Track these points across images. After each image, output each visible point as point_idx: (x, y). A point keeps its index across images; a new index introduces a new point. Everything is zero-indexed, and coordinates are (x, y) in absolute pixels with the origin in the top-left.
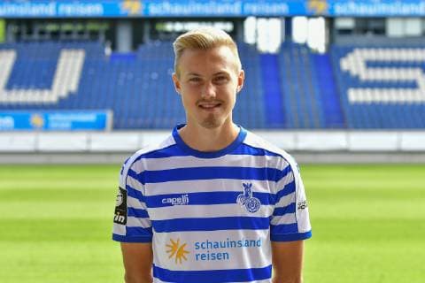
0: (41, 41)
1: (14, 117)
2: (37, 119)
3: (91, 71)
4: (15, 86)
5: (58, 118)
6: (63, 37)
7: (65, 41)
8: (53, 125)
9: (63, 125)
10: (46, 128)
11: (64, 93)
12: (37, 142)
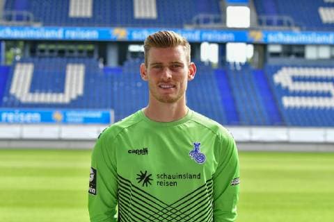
0: (51, 57)
1: (40, 113)
2: (57, 115)
3: (92, 81)
4: (37, 90)
5: (73, 114)
6: (67, 54)
7: (69, 57)
8: (70, 120)
9: (77, 120)
10: (65, 122)
11: (74, 96)
12: (60, 132)
